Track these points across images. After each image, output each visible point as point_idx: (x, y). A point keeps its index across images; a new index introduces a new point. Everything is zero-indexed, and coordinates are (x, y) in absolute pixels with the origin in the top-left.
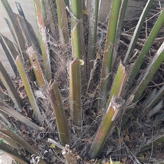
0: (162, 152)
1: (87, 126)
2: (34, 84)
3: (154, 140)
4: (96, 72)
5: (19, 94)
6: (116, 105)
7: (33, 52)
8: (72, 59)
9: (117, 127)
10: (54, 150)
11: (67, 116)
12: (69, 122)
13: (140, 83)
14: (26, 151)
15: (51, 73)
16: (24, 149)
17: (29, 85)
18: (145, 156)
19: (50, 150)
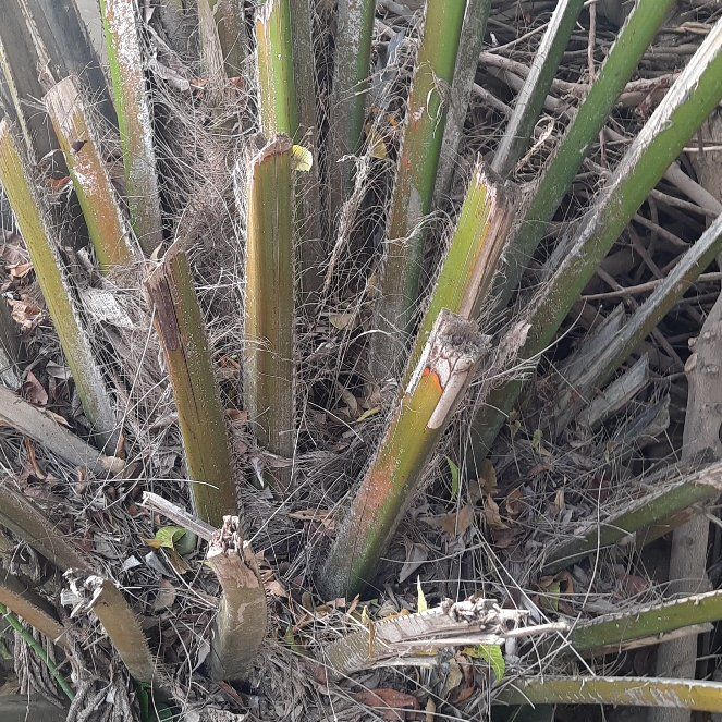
0: (637, 574)
1: (317, 456)
2: (79, 260)
3: (608, 519)
4: (365, 215)
5: (12, 307)
6: (452, 355)
7: (74, 108)
8: (260, 142)
9: (450, 461)
10: (169, 556)
11: (229, 410)
12: (239, 433)
13: (560, 271)
14: (42, 559)
15: (158, 212)
16: (31, 552)
17: (58, 265)
18: (563, 588)
19: (150, 556)
